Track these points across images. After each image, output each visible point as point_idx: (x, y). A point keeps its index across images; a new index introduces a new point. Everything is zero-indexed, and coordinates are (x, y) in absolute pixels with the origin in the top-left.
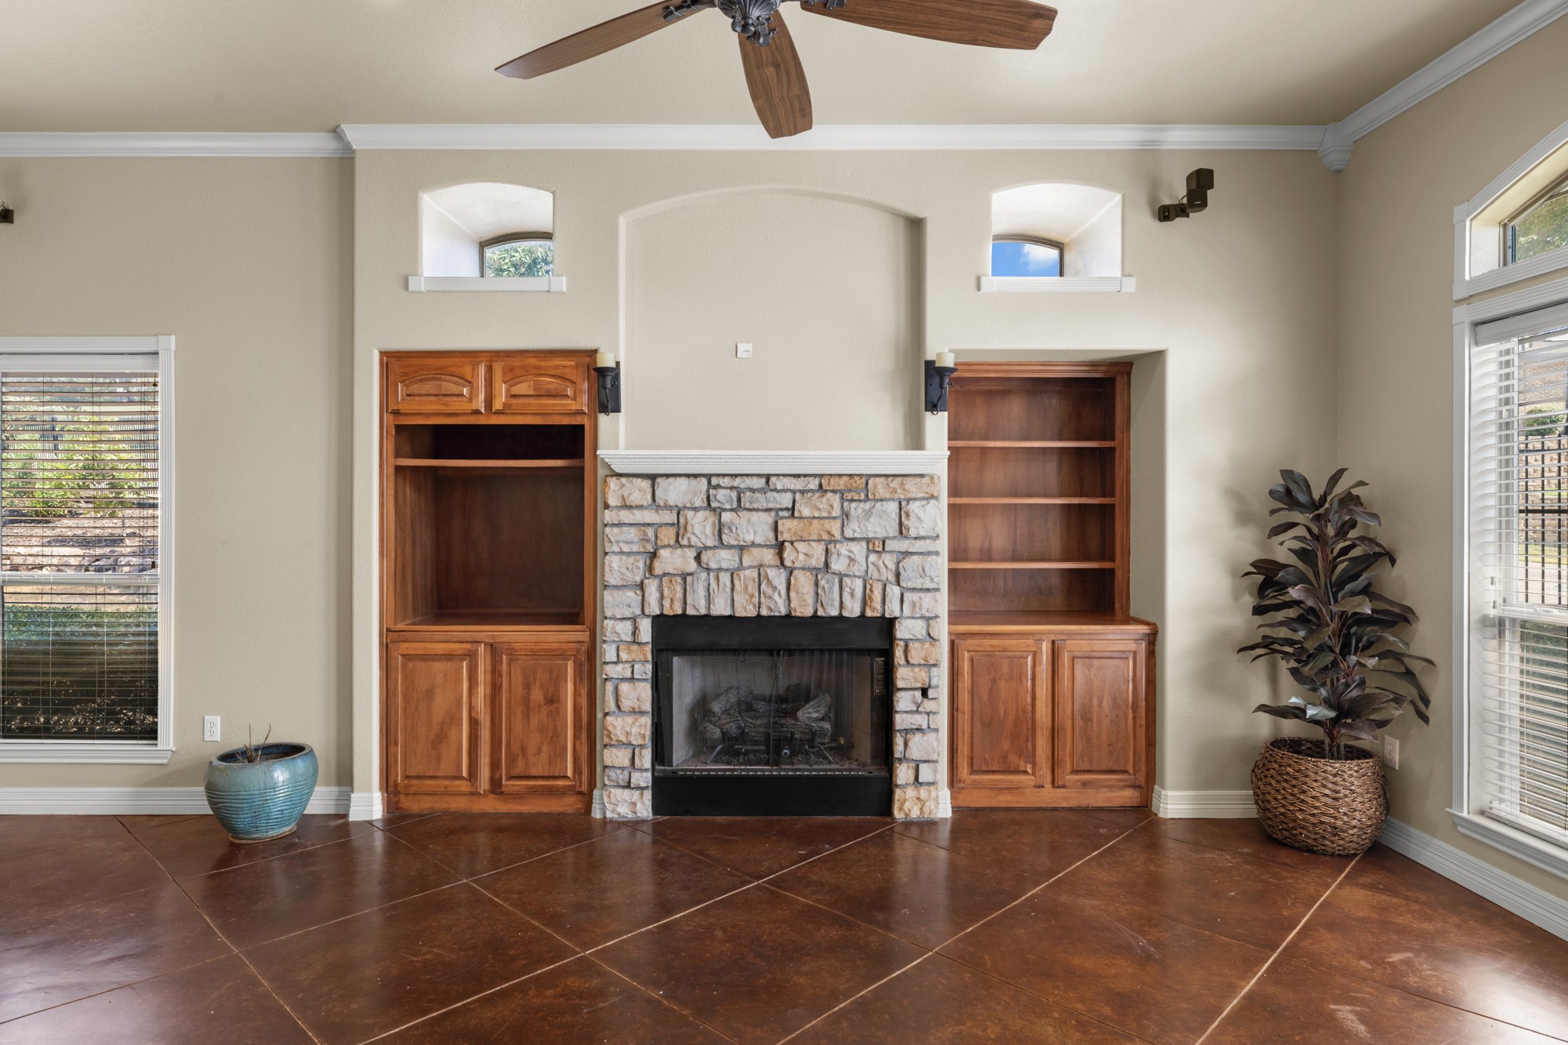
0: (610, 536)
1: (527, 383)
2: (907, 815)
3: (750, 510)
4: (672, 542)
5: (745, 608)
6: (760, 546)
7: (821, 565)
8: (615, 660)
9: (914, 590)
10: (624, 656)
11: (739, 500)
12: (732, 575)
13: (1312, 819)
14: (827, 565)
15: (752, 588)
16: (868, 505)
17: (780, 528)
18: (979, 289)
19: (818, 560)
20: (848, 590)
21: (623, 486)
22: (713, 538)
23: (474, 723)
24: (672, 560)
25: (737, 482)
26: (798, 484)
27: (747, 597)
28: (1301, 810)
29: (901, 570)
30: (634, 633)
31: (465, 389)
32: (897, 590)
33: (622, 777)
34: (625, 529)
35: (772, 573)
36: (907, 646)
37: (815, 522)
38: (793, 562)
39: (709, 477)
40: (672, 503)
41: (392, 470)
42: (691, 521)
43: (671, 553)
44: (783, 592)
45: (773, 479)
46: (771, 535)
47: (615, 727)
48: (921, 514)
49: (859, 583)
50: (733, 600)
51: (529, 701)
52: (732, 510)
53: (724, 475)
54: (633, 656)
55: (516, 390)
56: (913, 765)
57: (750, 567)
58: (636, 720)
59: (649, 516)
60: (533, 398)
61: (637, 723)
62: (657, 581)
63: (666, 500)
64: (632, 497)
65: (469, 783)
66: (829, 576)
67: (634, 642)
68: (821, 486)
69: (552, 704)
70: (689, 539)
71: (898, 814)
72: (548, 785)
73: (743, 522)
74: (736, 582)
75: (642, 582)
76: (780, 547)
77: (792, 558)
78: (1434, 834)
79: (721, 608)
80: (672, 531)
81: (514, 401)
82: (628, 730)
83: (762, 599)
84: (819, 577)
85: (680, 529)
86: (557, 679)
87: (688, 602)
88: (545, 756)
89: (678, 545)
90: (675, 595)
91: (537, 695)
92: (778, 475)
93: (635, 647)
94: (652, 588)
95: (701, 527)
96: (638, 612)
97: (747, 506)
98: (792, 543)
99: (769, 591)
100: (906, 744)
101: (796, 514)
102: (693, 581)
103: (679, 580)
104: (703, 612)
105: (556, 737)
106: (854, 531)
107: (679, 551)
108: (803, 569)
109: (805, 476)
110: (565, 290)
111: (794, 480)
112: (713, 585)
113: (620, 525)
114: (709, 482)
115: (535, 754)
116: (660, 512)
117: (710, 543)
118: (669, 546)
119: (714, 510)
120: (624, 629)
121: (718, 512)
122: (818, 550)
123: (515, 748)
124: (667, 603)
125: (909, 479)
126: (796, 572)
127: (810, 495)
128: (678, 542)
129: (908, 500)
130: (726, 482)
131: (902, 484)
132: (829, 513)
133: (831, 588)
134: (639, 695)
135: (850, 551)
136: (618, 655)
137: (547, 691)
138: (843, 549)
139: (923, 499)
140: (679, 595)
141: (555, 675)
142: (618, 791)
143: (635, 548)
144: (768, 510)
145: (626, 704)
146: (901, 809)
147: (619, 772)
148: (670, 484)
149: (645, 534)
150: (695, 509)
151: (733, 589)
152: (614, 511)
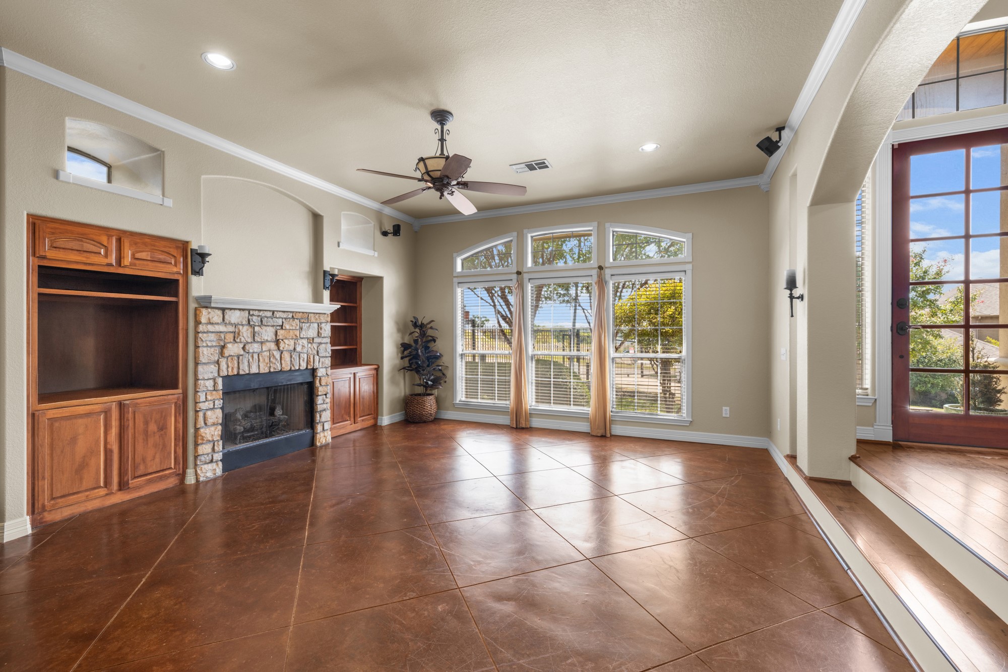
0: (202, 338)
1: (146, 253)
2: (321, 443)
3: (266, 326)
4: (232, 341)
5: (264, 369)
6: (269, 341)
7: (292, 349)
8: (205, 400)
9: (323, 357)
10: (209, 397)
11: (262, 321)
12: (258, 355)
13: (427, 413)
14: (295, 349)
15: (267, 360)
16: (308, 325)
17: (278, 333)
18: (339, 246)
19: (292, 348)
20: (302, 358)
21: (209, 313)
22: (251, 338)
23: (108, 452)
24: (233, 349)
25: (261, 313)
26: (284, 315)
27: (265, 364)
28: (424, 411)
29: (319, 350)
30: (214, 386)
31: (102, 250)
32: (318, 357)
33: (208, 458)
34: (210, 334)
35: (275, 353)
36: (320, 379)
37: (291, 331)
38: (284, 348)
39: (249, 310)
40: (233, 322)
41: (36, 296)
42: (242, 331)
43: (232, 345)
44: (279, 359)
45: (276, 313)
46: (274, 337)
47: (206, 433)
48: (325, 327)
49: (306, 355)
50: (259, 366)
51: (147, 431)
52: (258, 326)
53: (255, 310)
54: (214, 397)
55: (138, 255)
56: (322, 424)
57: (265, 351)
58: (216, 428)
59: (222, 328)
60: (149, 262)
61: (217, 430)
62: (226, 359)
63: (230, 321)
64: (214, 319)
65: (106, 489)
66: (295, 353)
67: (215, 390)
68: (293, 316)
69: (162, 430)
70: (240, 339)
71: (318, 444)
72: (159, 476)
73: (264, 331)
74: (260, 358)
75: (218, 360)
76: (277, 342)
77: (283, 346)
78: (448, 410)
79: (254, 370)
80: (231, 336)
81: (137, 262)
82: (213, 433)
83: (271, 364)
84: (292, 354)
85: (236, 335)
86: (164, 417)
87: (241, 368)
88: (157, 460)
89: (234, 342)
90: (234, 365)
91: (153, 427)
92: (277, 311)
93: (214, 392)
94: (223, 363)
95: (246, 333)
96: (216, 375)
97: (265, 324)
98: (282, 340)
99: (274, 361)
100: (320, 417)
101: (284, 328)
102: (242, 358)
103: (236, 358)
104: (247, 372)
105: (165, 447)
106: (304, 335)
107: (236, 345)
108: (286, 351)
109: (287, 312)
110: (172, 206)
111: (283, 314)
112: (251, 360)
113: (208, 332)
114: (249, 313)
115: (151, 461)
116: (227, 326)
117: (249, 340)
118: (231, 342)
119: (251, 326)
120: (210, 384)
121: (253, 327)
122: (292, 342)
123: (138, 460)
124: (230, 370)
125: (321, 315)
126: (284, 352)
127: (288, 320)
128: (235, 341)
129: (321, 323)
130: (256, 313)
131: (319, 317)
132: (296, 327)
133: (296, 358)
134: (217, 416)
135: (303, 343)
136: (206, 398)
137: (159, 424)
138: (301, 341)
139: (325, 322)
140: (236, 365)
141: (164, 414)
142: (206, 466)
143: (214, 344)
144: (273, 326)
145: (210, 421)
146: (319, 442)
147: (206, 456)
148: (232, 313)
149: (220, 336)
150: (243, 325)
151: (259, 361)
152: (204, 326)
